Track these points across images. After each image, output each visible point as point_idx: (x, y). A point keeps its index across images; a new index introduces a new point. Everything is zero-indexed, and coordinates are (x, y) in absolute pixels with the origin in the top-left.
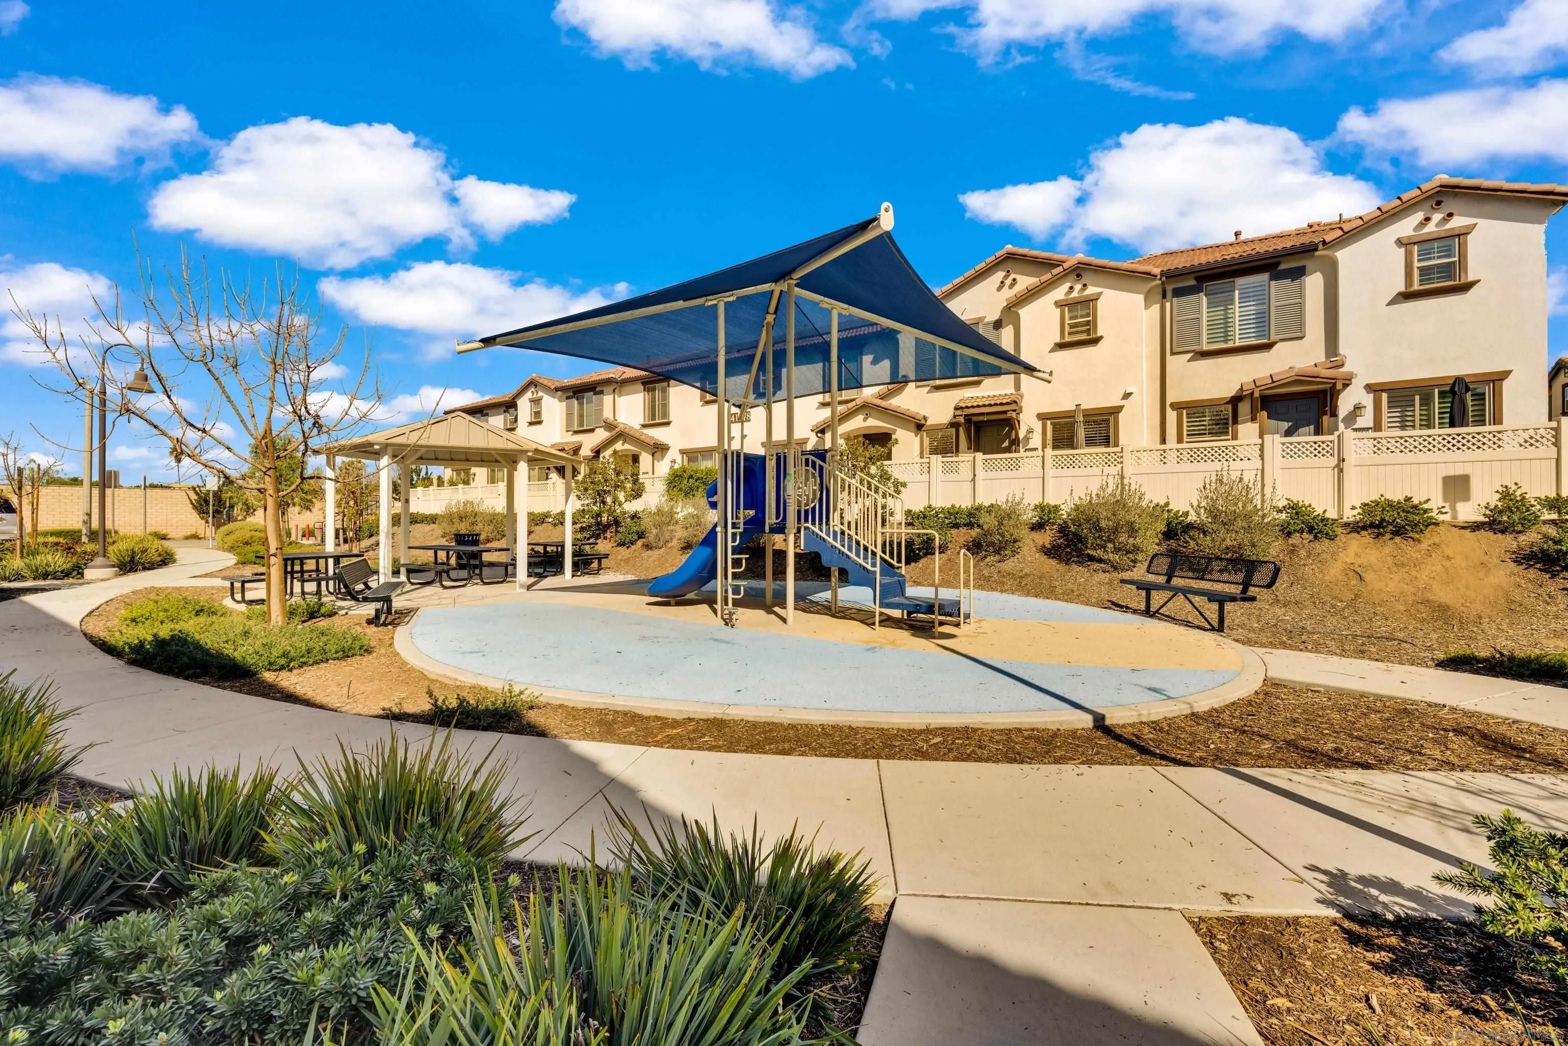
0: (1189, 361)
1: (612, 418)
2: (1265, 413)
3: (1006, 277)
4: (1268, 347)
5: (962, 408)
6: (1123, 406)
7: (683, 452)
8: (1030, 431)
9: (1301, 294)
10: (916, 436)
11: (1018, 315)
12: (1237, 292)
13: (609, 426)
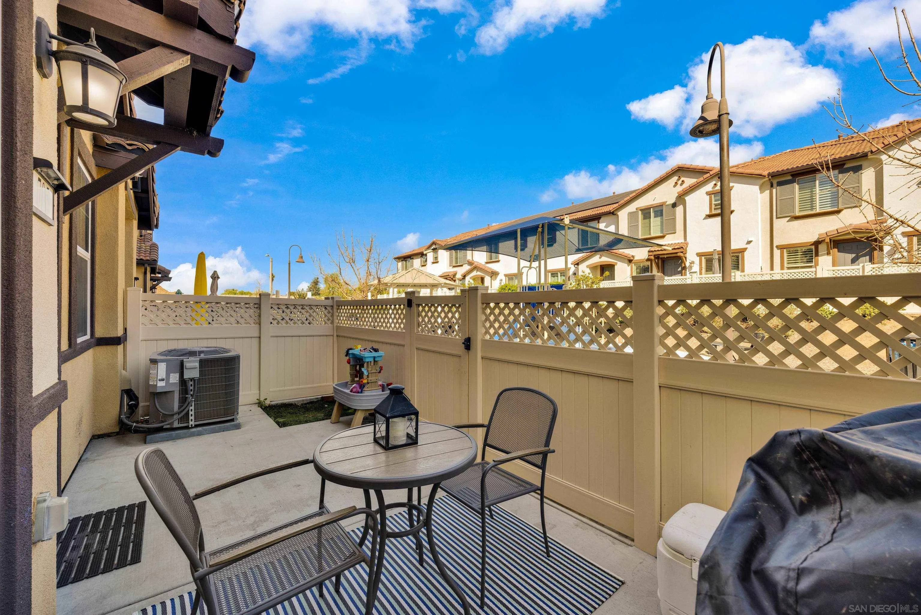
0: (788, 221)
1: (471, 259)
2: (836, 250)
3: (678, 180)
4: (838, 212)
5: (652, 251)
6: (747, 248)
7: (506, 275)
8: (692, 263)
9: (859, 181)
10: (628, 266)
11: (685, 200)
12: (817, 182)
13: (470, 263)
